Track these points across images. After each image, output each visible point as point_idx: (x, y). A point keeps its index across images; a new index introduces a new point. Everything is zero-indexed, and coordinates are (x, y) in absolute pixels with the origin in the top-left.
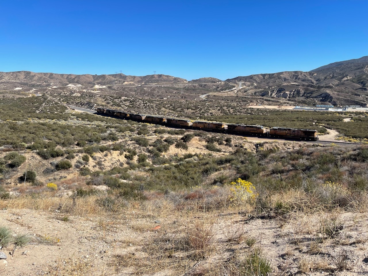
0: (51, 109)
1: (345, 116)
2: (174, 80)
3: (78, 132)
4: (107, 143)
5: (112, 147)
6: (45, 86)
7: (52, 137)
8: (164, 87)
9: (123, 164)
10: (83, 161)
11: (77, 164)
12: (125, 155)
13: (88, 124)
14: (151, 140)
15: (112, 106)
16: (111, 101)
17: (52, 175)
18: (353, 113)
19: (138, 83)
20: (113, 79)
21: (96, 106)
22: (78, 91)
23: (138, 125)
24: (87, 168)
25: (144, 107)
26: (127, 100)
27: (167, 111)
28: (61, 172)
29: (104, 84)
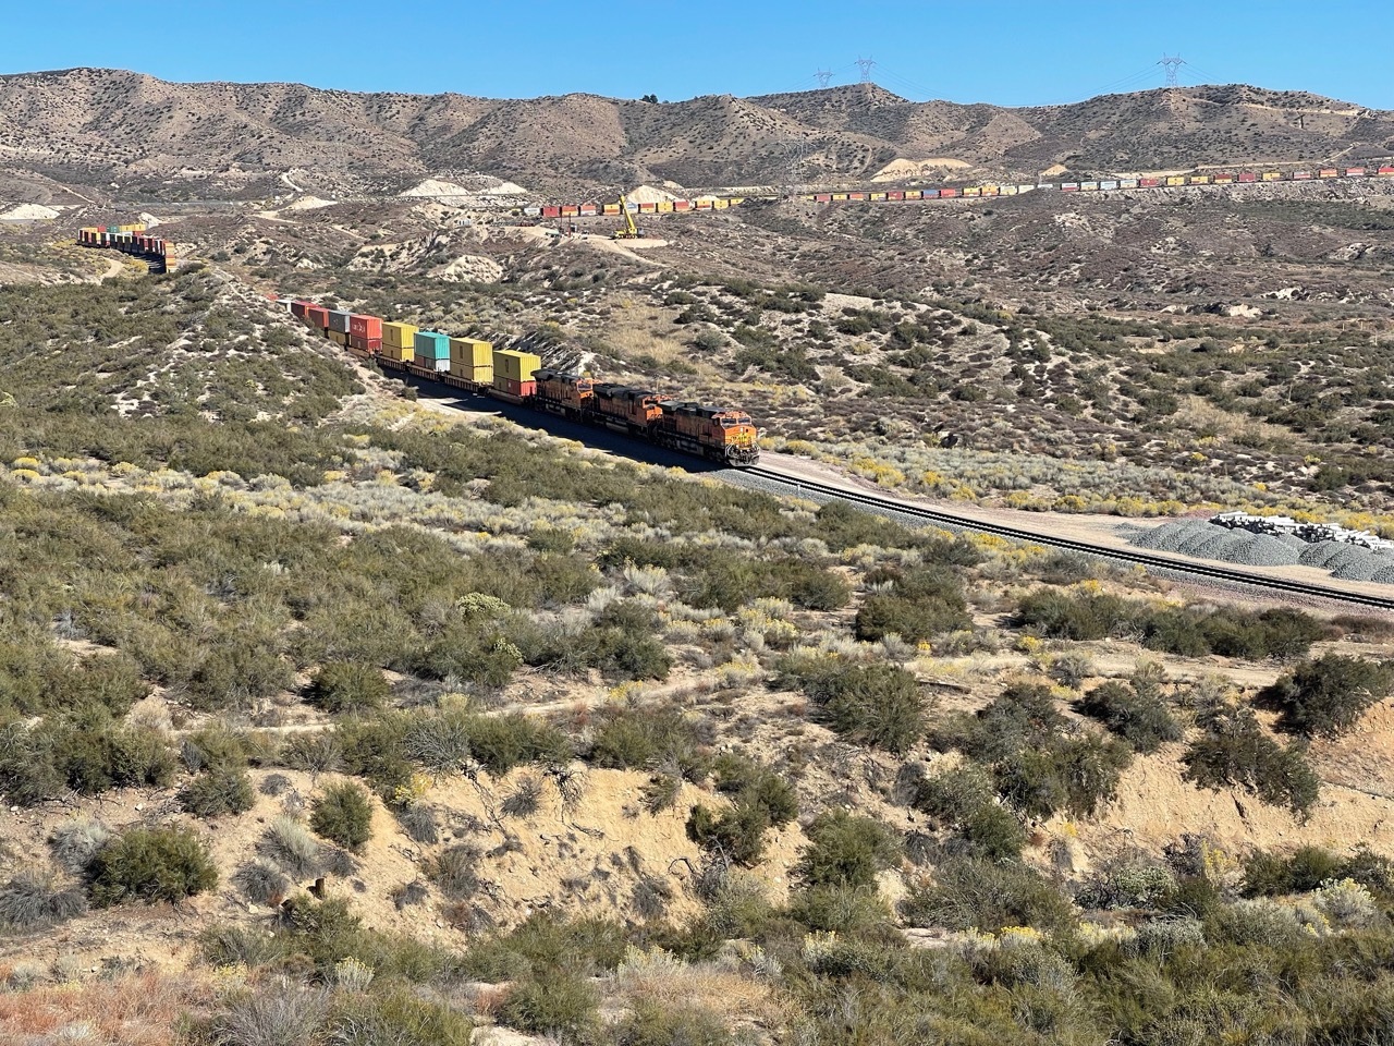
0: (228, 389)
2: (1350, 137)
3: (349, 588)
4: (565, 694)
5: (587, 736)
6: (238, 197)
7: (125, 622)
8: (1247, 201)
9: (667, 895)
10: (314, 836)
11: (258, 862)
12: (695, 810)
13: (467, 519)
14: (957, 689)
15: (735, 370)
16: (727, 324)
17: (47, 940)
19: (1011, 166)
20: (792, 131)
21: (589, 367)
22: (485, 235)
23: (892, 551)
24: (342, 906)
25: (1014, 387)
26: (871, 321)
27: (1225, 431)
28: (117, 926)
29: (711, 178)
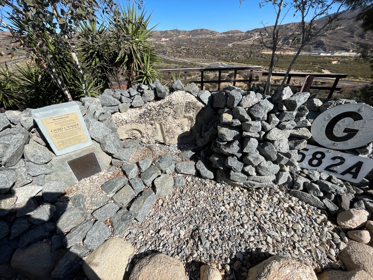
1: (333, 59)
2: (211, 33)
8: (204, 38)
15: (176, 53)
16: (175, 49)
18: (339, 57)
19: (188, 36)
25: (195, 53)
26: (185, 49)
29: (167, 38)
